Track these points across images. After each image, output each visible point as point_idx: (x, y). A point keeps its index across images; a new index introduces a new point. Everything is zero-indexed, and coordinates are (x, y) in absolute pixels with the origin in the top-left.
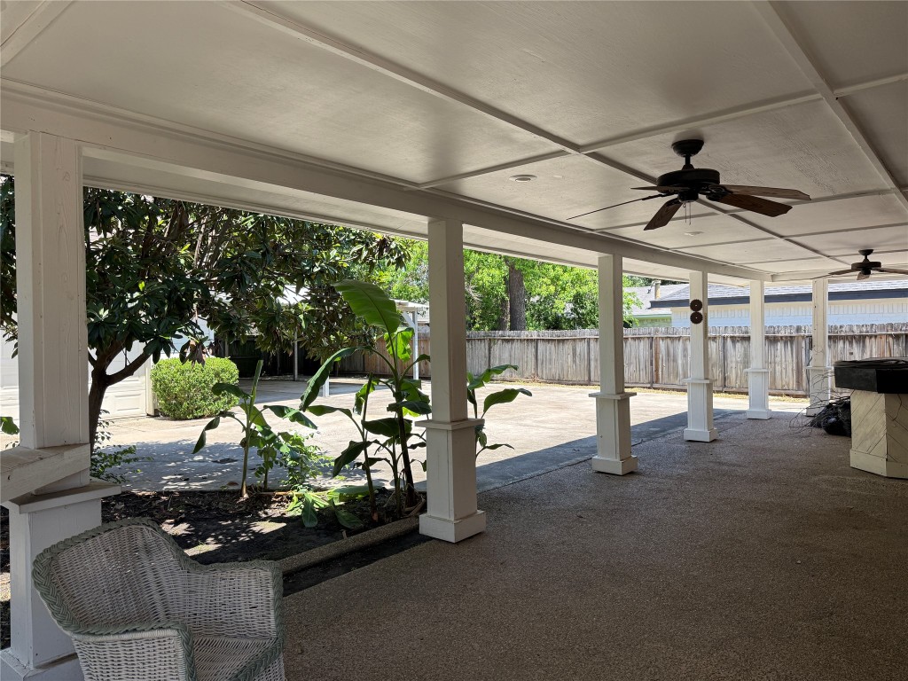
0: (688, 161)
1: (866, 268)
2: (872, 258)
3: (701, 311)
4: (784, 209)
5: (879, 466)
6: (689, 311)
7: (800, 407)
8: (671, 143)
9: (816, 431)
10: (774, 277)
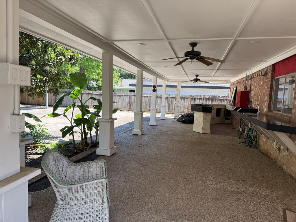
0: (193, 48)
1: (197, 80)
2: (198, 78)
3: (155, 89)
4: (211, 64)
5: (201, 131)
6: (152, 88)
7: (172, 116)
8: (189, 43)
9: (179, 122)
10: (168, 80)
